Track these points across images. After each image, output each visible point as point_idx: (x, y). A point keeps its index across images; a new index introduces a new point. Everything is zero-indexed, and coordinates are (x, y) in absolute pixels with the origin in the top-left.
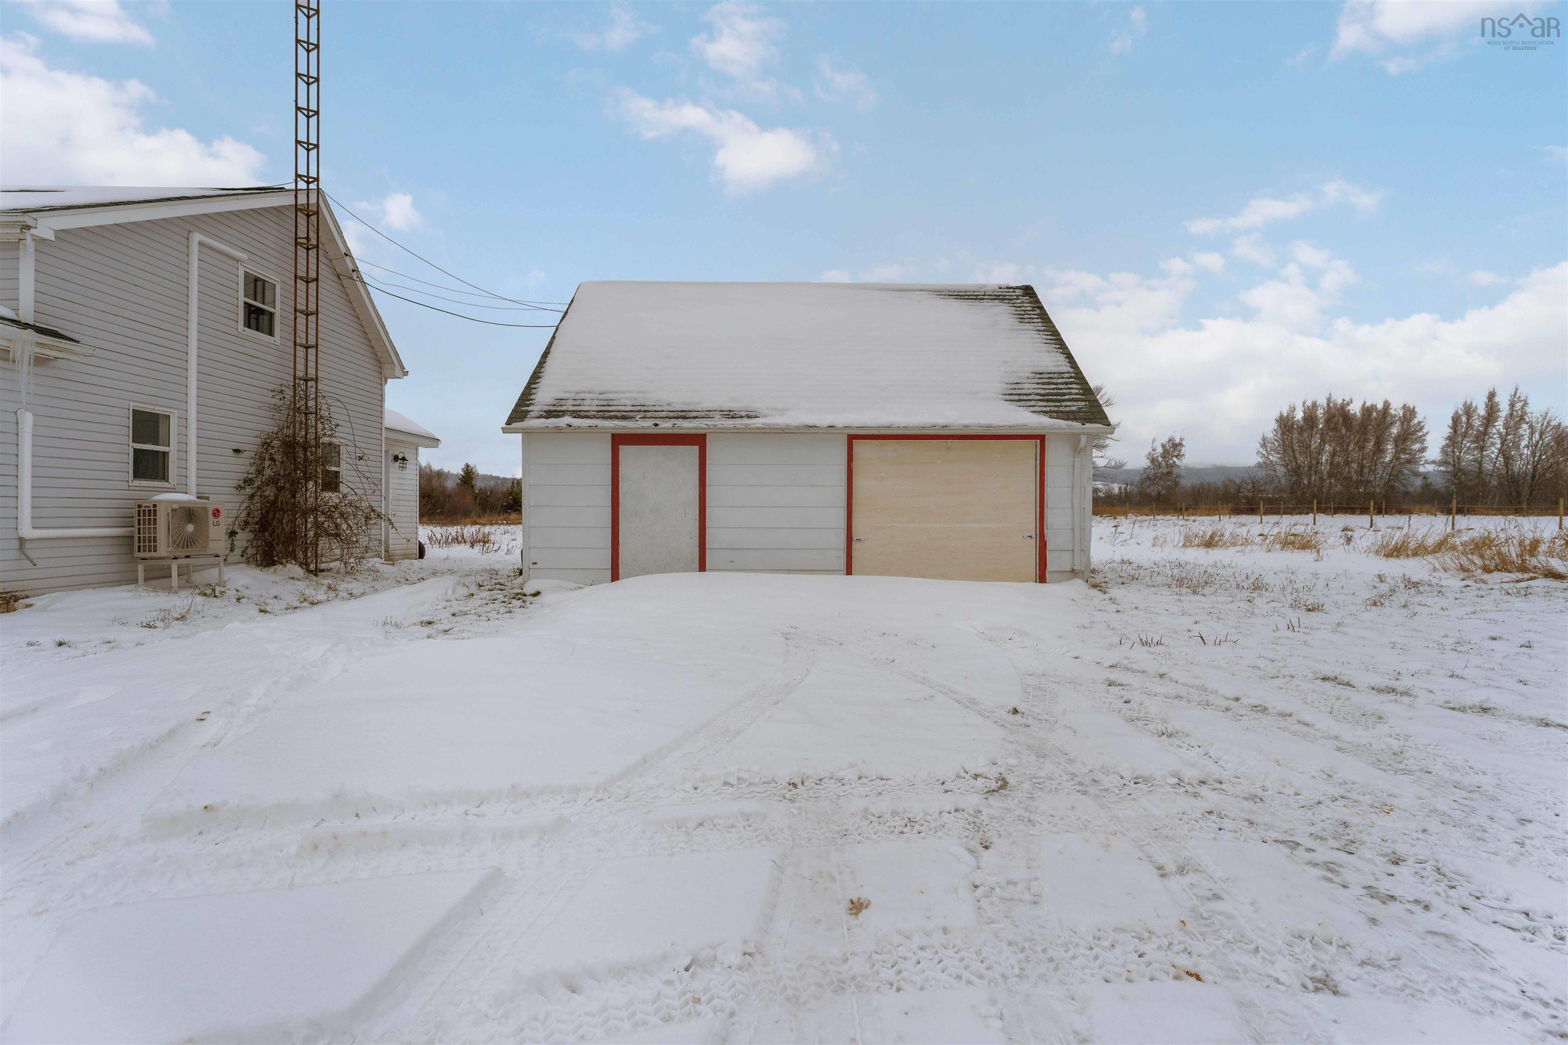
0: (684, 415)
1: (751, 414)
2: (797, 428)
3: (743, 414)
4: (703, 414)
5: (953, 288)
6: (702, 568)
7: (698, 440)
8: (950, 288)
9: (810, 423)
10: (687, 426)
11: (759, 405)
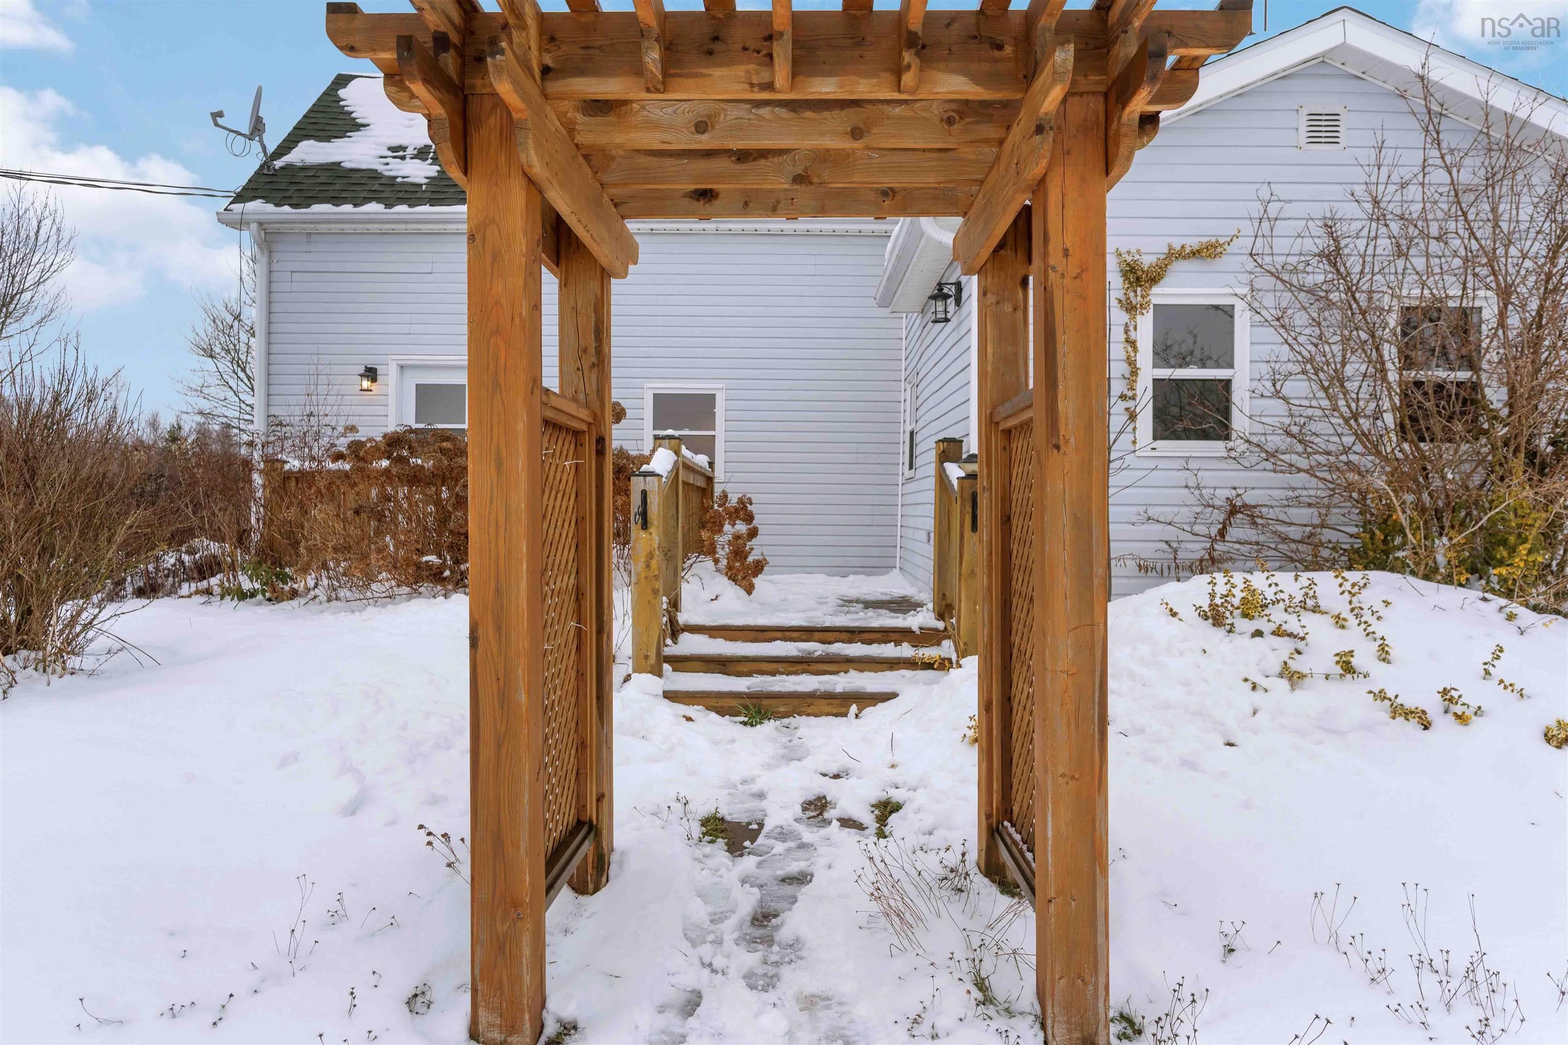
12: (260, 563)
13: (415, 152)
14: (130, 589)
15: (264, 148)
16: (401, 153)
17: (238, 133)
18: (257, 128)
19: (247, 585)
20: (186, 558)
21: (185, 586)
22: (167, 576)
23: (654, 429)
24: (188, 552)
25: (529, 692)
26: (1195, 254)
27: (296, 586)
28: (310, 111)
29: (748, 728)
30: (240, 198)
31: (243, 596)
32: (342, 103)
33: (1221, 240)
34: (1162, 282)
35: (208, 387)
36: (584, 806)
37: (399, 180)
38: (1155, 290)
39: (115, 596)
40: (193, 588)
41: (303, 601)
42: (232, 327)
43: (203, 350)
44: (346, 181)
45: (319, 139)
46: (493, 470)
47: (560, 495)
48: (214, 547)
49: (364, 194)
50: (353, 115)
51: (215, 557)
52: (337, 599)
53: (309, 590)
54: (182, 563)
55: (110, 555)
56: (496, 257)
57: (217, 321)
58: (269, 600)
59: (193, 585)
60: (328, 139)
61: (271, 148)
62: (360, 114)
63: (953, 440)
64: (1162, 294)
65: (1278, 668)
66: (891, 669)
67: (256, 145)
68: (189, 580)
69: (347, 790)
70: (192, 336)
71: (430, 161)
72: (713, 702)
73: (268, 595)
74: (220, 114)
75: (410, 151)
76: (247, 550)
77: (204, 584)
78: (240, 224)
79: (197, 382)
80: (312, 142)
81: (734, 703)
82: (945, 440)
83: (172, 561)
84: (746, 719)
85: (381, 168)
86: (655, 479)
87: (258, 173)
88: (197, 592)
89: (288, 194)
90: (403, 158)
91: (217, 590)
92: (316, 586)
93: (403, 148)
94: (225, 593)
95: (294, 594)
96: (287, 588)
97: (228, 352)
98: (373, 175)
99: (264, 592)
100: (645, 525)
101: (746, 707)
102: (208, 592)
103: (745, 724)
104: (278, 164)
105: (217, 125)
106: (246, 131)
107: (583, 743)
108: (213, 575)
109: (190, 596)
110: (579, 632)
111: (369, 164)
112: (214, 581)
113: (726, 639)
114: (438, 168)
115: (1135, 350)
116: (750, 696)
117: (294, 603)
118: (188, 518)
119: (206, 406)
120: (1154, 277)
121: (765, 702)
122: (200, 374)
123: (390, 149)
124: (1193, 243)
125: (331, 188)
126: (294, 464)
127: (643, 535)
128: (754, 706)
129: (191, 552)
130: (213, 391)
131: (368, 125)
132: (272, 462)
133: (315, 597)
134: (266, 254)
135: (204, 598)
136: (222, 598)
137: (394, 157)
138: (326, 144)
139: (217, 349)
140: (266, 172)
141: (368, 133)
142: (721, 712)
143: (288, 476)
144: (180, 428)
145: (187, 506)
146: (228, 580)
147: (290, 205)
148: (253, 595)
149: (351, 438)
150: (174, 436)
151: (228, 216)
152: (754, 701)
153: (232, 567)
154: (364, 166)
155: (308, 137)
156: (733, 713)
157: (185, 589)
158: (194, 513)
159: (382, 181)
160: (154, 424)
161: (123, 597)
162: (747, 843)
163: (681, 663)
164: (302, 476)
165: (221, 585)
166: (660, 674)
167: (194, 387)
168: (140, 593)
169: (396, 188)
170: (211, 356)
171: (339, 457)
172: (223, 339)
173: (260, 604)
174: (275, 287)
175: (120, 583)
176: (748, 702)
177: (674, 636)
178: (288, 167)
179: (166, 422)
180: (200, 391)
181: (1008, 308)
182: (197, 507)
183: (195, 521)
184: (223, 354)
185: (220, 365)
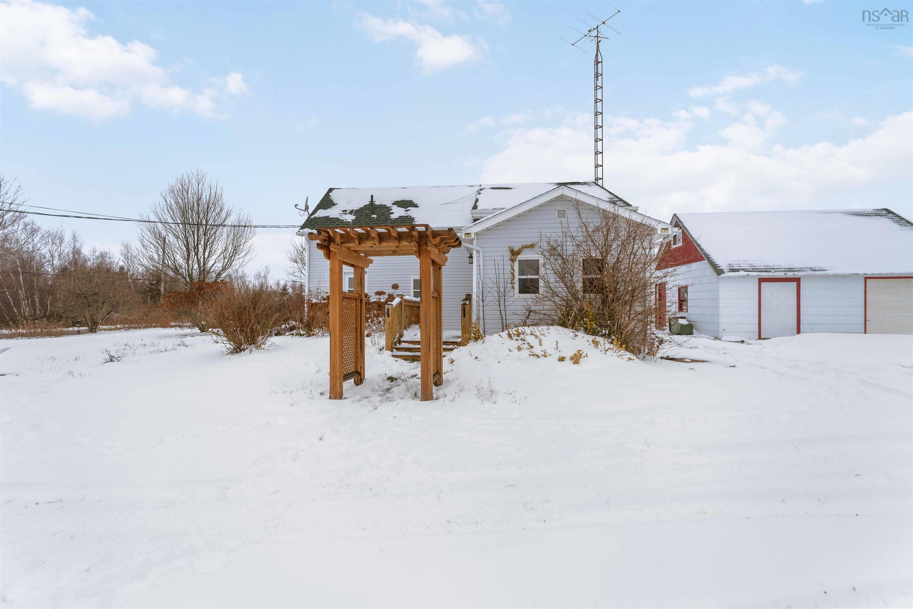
0: (791, 270)
1: (822, 269)
2: (850, 275)
3: (819, 269)
4: (800, 269)
5: (852, 211)
6: (799, 332)
7: (797, 280)
8: (850, 211)
9: (856, 272)
10: (790, 275)
11: (824, 266)
12: (305, 327)
13: (349, 212)
14: (274, 334)
15: (308, 213)
16: (345, 213)
17: (302, 210)
18: (307, 208)
19: (302, 332)
20: (287, 326)
21: (287, 333)
22: (283, 331)
23: (414, 289)
24: (288, 324)
25: (339, 343)
26: (528, 247)
27: (314, 333)
28: (322, 200)
29: (411, 363)
30: (303, 227)
31: (301, 335)
32: (330, 197)
33: (535, 243)
34: (521, 254)
35: (295, 272)
36: (357, 369)
37: (344, 221)
38: (518, 256)
39: (270, 335)
40: (289, 334)
41: (315, 336)
42: (302, 253)
43: (294, 261)
44: (330, 222)
45: (323, 209)
46: (333, 307)
47: (351, 311)
48: (294, 323)
49: (335, 226)
50: (333, 201)
51: (294, 326)
52: (324, 336)
53: (317, 334)
54: (286, 327)
55: (271, 323)
56: (334, 272)
57: (298, 251)
58: (308, 336)
59: (289, 333)
60: (326, 209)
61: (310, 213)
62: (335, 201)
63: (469, 295)
64: (521, 257)
65: (517, 347)
66: (449, 351)
67: (306, 213)
68: (288, 331)
69: (317, 369)
70: (290, 256)
71: (353, 215)
72: (403, 358)
73: (307, 335)
74: (297, 205)
75: (348, 212)
76: (303, 325)
77: (292, 332)
78: (302, 235)
79: (291, 271)
80: (322, 210)
81: (408, 358)
82: (467, 295)
83: (284, 326)
84: (410, 361)
85: (340, 217)
86: (391, 305)
87: (307, 220)
88: (290, 334)
89: (315, 226)
90: (346, 214)
91: (295, 334)
92: (319, 332)
93: (346, 211)
94: (297, 334)
95: (313, 335)
96: (312, 333)
97: (301, 261)
98: (338, 219)
99: (306, 334)
100: (388, 316)
101: (411, 359)
102: (293, 334)
103: (410, 362)
104: (312, 217)
105: (296, 208)
106: (304, 209)
107: (357, 357)
108: (294, 330)
109: (288, 335)
110: (356, 336)
111: (337, 216)
112: (294, 332)
113: (413, 344)
114: (355, 217)
115: (514, 271)
116: (412, 356)
117: (313, 337)
118: (288, 315)
119: (294, 279)
120: (518, 253)
121: (416, 358)
122: (293, 268)
123: (343, 211)
124: (528, 244)
125: (326, 224)
126: (314, 301)
127: (388, 318)
128: (413, 358)
129: (289, 324)
130: (296, 274)
131: (337, 204)
132: (309, 300)
133: (319, 335)
134: (309, 243)
135: (292, 336)
136: (296, 336)
137: (344, 214)
138: (325, 210)
139: (298, 260)
140: (309, 219)
141: (337, 206)
142: (405, 360)
143: (313, 304)
144: (286, 286)
145: (288, 312)
146: (298, 331)
147: (315, 229)
148: (303, 335)
149: (327, 295)
150: (285, 289)
151: (299, 233)
152: (413, 357)
153: (299, 328)
154: (335, 217)
155: (320, 208)
156: (408, 360)
157: (287, 334)
158: (289, 314)
159: (340, 221)
160: (278, 284)
161: (272, 336)
162: (395, 381)
163: (398, 349)
164: (316, 304)
165: (296, 333)
166: (392, 351)
167: (291, 273)
168: (276, 335)
169: (344, 223)
170: (297, 263)
171: (324, 299)
172: (300, 257)
173: (305, 337)
174: (311, 252)
175: (271, 332)
176: (411, 357)
177: (400, 344)
178: (315, 218)
179: (282, 283)
180: (293, 274)
181: (437, 273)
182: (290, 312)
183: (290, 316)
184: (300, 262)
185: (299, 265)
